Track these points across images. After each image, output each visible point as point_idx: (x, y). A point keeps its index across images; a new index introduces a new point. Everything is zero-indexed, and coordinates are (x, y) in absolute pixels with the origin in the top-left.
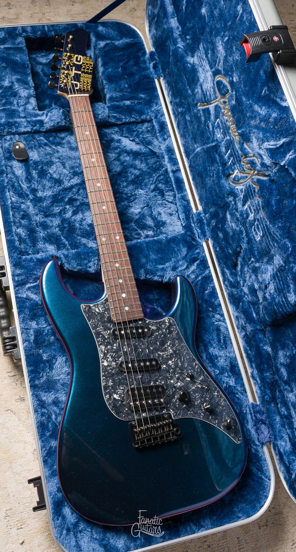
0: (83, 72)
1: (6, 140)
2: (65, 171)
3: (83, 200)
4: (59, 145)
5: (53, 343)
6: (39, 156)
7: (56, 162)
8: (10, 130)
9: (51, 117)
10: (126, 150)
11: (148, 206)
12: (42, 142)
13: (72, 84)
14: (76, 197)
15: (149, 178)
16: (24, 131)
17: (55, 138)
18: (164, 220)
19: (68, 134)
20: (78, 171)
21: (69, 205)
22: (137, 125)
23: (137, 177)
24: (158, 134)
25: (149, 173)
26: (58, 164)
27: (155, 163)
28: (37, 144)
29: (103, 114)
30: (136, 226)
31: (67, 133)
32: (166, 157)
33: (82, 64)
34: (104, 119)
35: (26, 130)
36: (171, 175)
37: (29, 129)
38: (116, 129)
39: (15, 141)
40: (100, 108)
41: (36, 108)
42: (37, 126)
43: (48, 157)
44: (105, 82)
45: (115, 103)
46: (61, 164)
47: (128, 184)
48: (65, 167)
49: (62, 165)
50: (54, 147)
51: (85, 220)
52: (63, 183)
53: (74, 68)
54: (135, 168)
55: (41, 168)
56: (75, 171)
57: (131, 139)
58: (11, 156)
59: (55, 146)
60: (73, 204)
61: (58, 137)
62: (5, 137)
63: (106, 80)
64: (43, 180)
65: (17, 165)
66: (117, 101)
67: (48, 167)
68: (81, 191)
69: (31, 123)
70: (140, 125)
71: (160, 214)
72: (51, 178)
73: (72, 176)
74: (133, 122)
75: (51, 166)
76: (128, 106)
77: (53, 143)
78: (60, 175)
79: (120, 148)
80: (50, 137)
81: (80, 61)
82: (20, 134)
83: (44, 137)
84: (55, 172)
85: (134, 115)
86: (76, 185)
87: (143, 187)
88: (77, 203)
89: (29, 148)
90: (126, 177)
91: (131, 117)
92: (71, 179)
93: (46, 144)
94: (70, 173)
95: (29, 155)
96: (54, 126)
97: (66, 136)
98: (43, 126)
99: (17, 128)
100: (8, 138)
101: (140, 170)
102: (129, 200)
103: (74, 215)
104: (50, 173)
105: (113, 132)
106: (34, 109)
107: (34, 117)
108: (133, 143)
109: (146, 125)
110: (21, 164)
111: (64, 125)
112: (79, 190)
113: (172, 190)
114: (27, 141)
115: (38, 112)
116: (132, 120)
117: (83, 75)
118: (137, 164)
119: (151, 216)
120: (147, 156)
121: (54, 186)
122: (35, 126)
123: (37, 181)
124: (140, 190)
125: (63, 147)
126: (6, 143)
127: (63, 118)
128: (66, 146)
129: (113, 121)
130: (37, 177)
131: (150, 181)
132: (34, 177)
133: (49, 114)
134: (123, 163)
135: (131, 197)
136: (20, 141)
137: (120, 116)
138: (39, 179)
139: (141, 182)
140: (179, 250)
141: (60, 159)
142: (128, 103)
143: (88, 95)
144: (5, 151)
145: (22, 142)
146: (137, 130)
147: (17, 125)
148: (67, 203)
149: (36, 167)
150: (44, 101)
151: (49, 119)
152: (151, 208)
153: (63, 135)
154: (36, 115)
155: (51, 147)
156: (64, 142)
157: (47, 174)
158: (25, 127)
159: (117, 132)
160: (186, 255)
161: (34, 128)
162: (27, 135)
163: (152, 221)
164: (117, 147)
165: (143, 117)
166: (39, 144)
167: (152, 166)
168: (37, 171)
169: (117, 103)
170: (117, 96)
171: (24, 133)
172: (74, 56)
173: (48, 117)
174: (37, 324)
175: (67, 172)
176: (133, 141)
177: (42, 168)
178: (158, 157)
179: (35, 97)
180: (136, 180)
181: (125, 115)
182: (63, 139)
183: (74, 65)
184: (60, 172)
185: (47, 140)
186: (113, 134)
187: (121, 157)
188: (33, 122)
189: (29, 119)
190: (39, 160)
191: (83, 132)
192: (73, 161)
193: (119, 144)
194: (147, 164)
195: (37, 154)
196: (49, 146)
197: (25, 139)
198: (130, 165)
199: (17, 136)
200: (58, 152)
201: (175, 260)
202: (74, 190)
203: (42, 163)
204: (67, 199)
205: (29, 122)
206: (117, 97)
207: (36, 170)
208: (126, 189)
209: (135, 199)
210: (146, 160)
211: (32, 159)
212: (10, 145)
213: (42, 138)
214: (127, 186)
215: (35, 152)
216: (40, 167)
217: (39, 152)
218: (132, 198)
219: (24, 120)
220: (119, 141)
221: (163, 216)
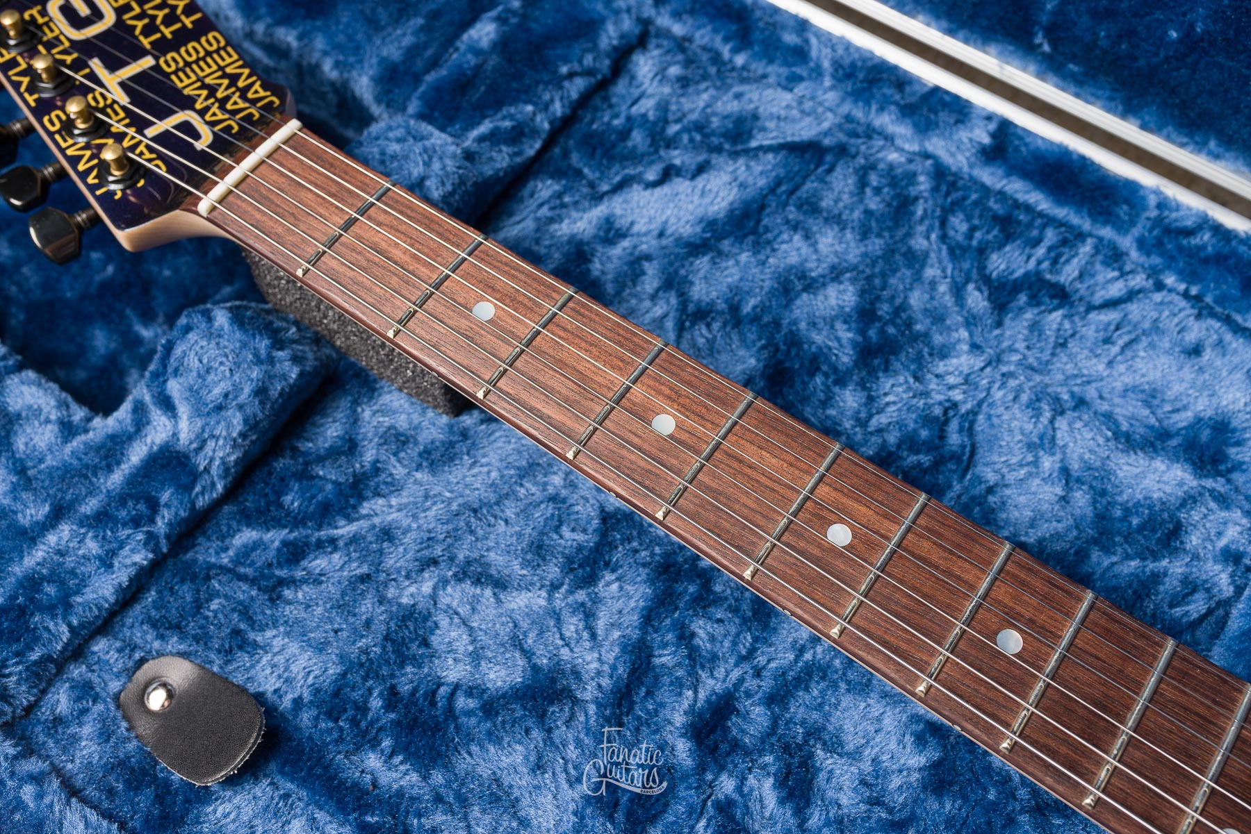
0: (162, 47)
1: (58, 721)
2: (519, 601)
3: (758, 673)
4: (362, 498)
6: (321, 648)
7: (434, 598)
8: (34, 656)
9: (194, 394)
10: (679, 240)
11: (1059, 411)
12: (260, 558)
13: (163, 138)
14: (711, 685)
15: (918, 277)
16: (120, 589)
17: (305, 475)
18: (1202, 406)
19: (356, 403)
20: (580, 537)
21: (722, 768)
22: (606, 99)
23: (865, 315)
24: (740, 60)
25: (889, 253)
26: (454, 596)
27: (862, 184)
28: (243, 592)
29: (436, 166)
30: (1128, 557)
31: (345, 403)
32: (886, 121)
33: (119, 22)
34: (462, 182)
35: (122, 576)
36: (990, 177)
37: (136, 556)
38: (545, 188)
39: (114, 686)
40: (395, 148)
41: (79, 413)
42: (165, 496)
43: (367, 606)
44: (288, 37)
45: (430, 78)
46: (467, 586)
47: (862, 385)
48: (500, 584)
49: (477, 582)
50: (345, 530)
51: (880, 772)
52: (577, 674)
53: (96, 65)
54: (812, 285)
55: (389, 706)
56: (569, 560)
57: (651, 176)
58: (164, 790)
59: (350, 520)
60: (736, 745)
61: (321, 459)
62: (44, 713)
63: (286, 21)
64: (463, 763)
65: (247, 813)
66: (434, 64)
67: (417, 662)
68: (701, 629)
69: (123, 514)
70: (620, 87)
71: (1151, 396)
72: (491, 706)
73: (581, 595)
74: (585, 100)
75: (425, 643)
76: (503, 45)
77: (326, 513)
78: (517, 643)
79: (648, 257)
80: (279, 494)
81: (97, 15)
82: (107, 623)
83: (248, 519)
84: (476, 657)
85: (566, 60)
86: (649, 618)
87: (938, 339)
88: (745, 716)
89: (227, 654)
90: (816, 362)
91: (558, 82)
92: (589, 616)
93: (295, 553)
94: (555, 587)
95: (259, 697)
96: (251, 425)
97: (355, 420)
98: (195, 476)
99: (68, 606)
100: (61, 700)
101: (836, 274)
102: (956, 457)
103: (808, 803)
104: (457, 687)
105: (544, 211)
106: (68, 430)
107: (110, 469)
108: (681, 185)
109: (644, 65)
110: (262, 789)
111: (302, 375)
112: (685, 637)
113: (1072, 238)
114: (178, 628)
115: (103, 426)
116: (576, 88)
117: (170, 62)
118: (793, 259)
119: (1128, 441)
120: (797, 188)
121: (549, 741)
122: (154, 506)
123: (438, 799)
124: (941, 367)
125: (395, 487)
126: (75, 739)
127: (263, 344)
128: (399, 471)
129: (501, 159)
130: (414, 777)
131: (933, 284)
132: (400, 793)
133: (174, 387)
134: (734, 309)
135: (942, 436)
136: (142, 661)
137: (511, 117)
138: (438, 777)
139: (909, 324)
141: (434, 562)
142: (484, 32)
143: (293, 125)
144: (111, 792)
145: (160, 654)
146: (629, 118)
147: (50, 589)
148: (701, 769)
149: (354, 722)
150: (82, 350)
151: (197, 412)
152: (1080, 403)
153: (331, 431)
154: (112, 449)
155: (333, 541)
156: (369, 455)
157: (450, 711)
158: (106, 562)
159: (559, 195)
161: (161, 525)
162: (151, 596)
163: (1159, 464)
164: (635, 265)
165: (610, 35)
166: (253, 582)
167: (868, 213)
168: (387, 743)
169: (444, 72)
170: (408, 40)
171: (129, 597)
172: (44, 13)
173: (183, 410)
175: (538, 600)
176: (668, 174)
177: (392, 698)
178: (842, 151)
179: (20, 368)
180: (872, 333)
181: (526, 94)
182: (350, 446)
183: (86, 48)
184: (504, 631)
185: (278, 523)
186: (551, 220)
187: (699, 291)
188: (122, 500)
189: (90, 506)
190: (333, 671)
191: (464, 323)
192: (510, 513)
193: (626, 243)
194: (836, 220)
195: (294, 648)
196: (320, 545)
197: (164, 626)
198: (772, 293)
199: (100, 646)
200: (387, 534)
202: (665, 658)
203: (367, 668)
204: (683, 750)
205: (101, 520)
206: (412, 53)
207: (374, 744)
208: (883, 419)
209: (969, 428)
210: (811, 207)
211: (298, 702)
212: (105, 734)
213: (246, 536)
214: (871, 399)
215: (277, 643)
216: (376, 703)
217: (296, 630)
218: (954, 438)
219: (66, 529)
220: (611, 233)
221: (1177, 388)
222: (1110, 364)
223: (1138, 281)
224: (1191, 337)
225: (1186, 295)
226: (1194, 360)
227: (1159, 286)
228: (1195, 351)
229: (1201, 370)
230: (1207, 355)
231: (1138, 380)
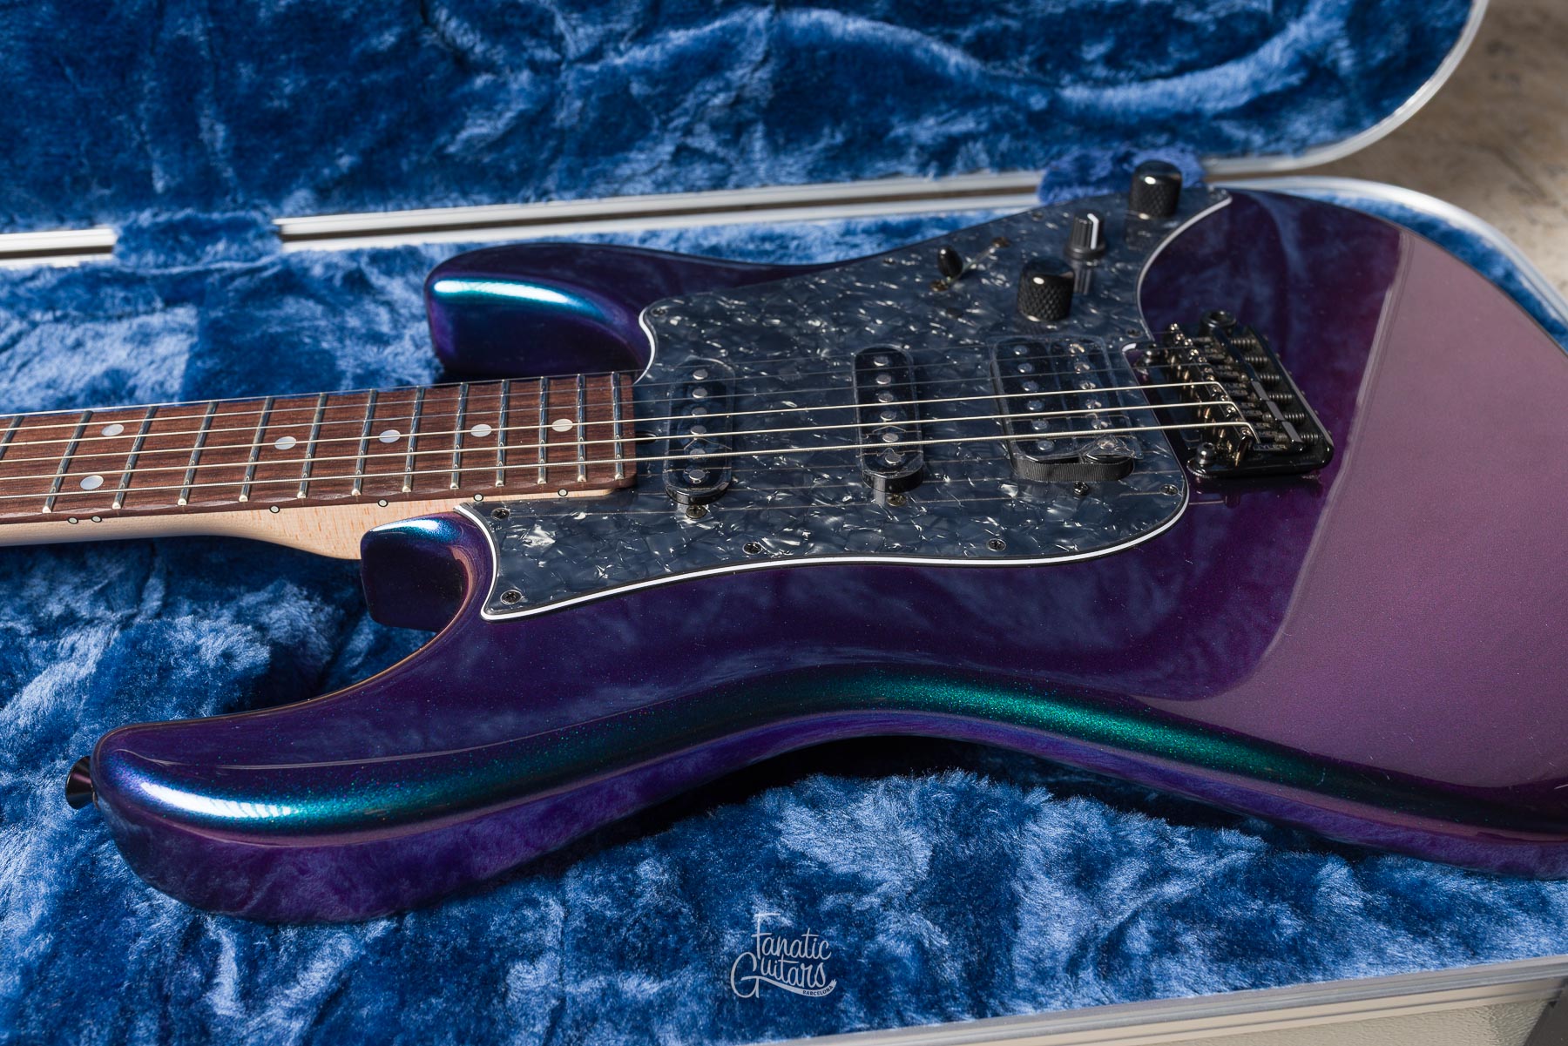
5: (685, 870)
71: (52, 383)
140: (284, 321)
160: (319, 300)
174: (533, 955)
201: (330, 337)
221: (72, 371)
222: (13, 380)
223: (16, 326)
224: (70, 341)
225: (57, 320)
226: (81, 350)
227: (34, 325)
228: (79, 344)
229: (87, 354)
230: (89, 344)
231: (39, 379)
